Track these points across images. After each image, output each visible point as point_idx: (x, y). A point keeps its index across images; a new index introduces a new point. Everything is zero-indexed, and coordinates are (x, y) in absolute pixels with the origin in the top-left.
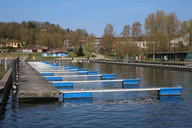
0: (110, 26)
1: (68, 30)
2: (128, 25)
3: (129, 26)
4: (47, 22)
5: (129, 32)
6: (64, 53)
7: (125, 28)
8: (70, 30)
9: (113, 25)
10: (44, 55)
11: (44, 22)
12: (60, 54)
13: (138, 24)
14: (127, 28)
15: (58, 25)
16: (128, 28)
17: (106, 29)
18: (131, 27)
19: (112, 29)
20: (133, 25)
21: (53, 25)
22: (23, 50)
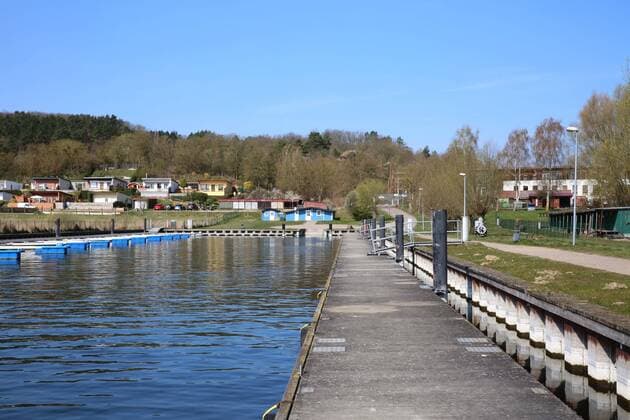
0: (469, 132)
1: (426, 151)
2: (520, 128)
3: (525, 132)
4: (372, 132)
5: (526, 151)
6: (322, 210)
7: (512, 139)
8: (430, 153)
9: (478, 132)
10: (268, 218)
11: (365, 132)
12: (311, 214)
13: (555, 127)
14: (518, 138)
15: (399, 138)
16: (522, 137)
17: (456, 142)
18: (532, 134)
19: (475, 142)
20: (539, 131)
21: (387, 139)
22: (235, 203)
